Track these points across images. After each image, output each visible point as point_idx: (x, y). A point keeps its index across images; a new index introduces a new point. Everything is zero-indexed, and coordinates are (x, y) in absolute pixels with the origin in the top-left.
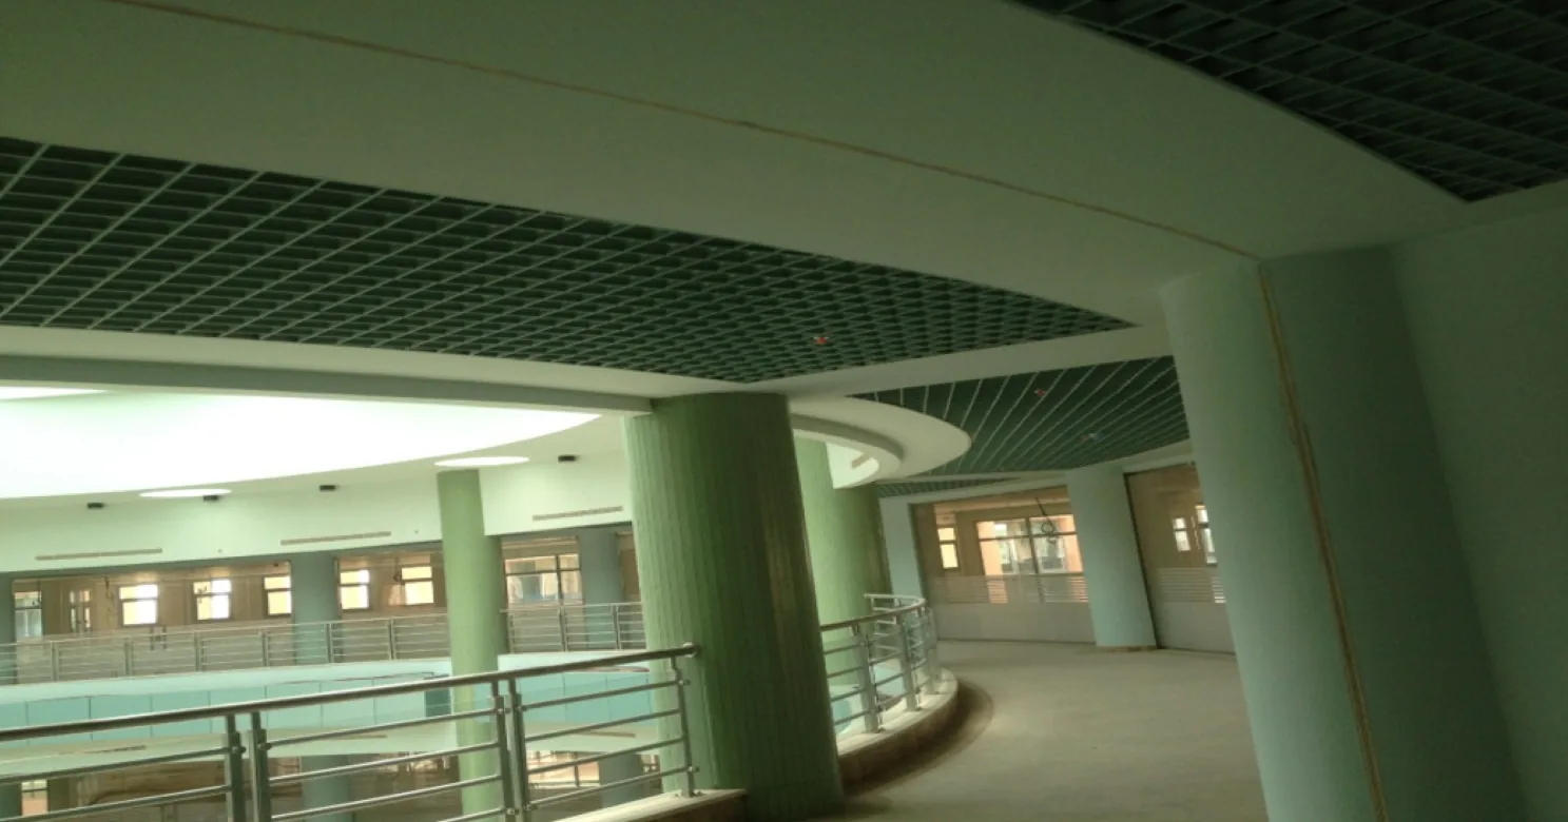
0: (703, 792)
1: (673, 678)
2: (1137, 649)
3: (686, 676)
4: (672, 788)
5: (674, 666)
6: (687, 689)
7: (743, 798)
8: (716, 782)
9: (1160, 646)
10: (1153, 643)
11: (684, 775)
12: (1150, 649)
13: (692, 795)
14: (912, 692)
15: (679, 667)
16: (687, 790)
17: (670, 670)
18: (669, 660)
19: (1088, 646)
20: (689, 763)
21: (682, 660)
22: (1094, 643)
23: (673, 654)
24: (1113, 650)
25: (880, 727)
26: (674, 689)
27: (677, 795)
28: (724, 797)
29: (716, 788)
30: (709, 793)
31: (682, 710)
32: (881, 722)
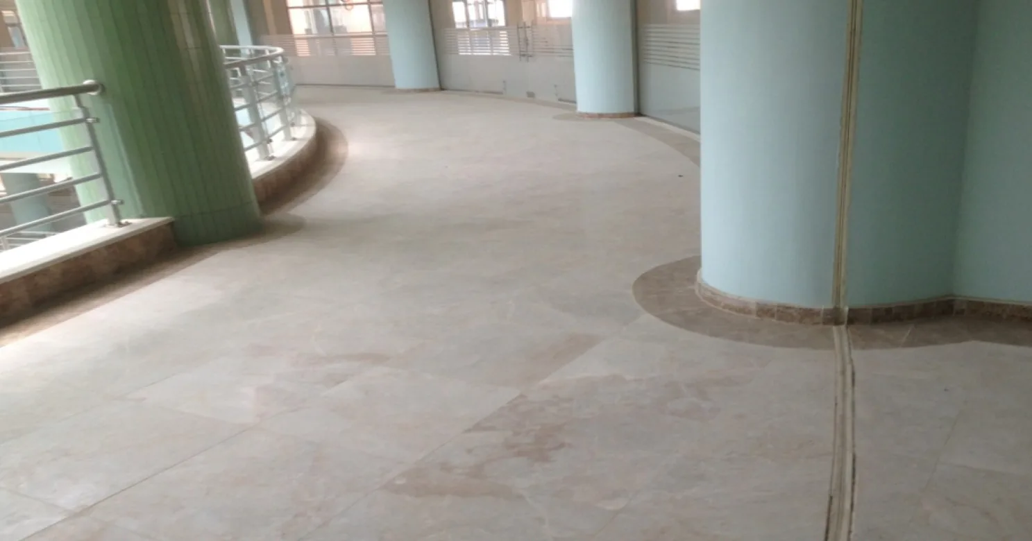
0: (130, 221)
1: (79, 115)
2: (426, 90)
3: (94, 114)
4: (97, 219)
5: (79, 104)
6: (96, 127)
7: (171, 224)
8: (141, 212)
9: (442, 88)
10: (437, 86)
11: (109, 208)
12: (435, 90)
13: (120, 225)
14: (288, 125)
15: (84, 105)
16: (114, 220)
17: (75, 107)
18: (72, 98)
19: (388, 88)
20: (112, 197)
21: (87, 97)
22: (393, 87)
23: (76, 91)
24: (408, 91)
25: (270, 156)
26: (83, 126)
27: (105, 226)
28: (154, 225)
29: (142, 217)
30: (137, 223)
31: (95, 146)
32: (273, 152)
